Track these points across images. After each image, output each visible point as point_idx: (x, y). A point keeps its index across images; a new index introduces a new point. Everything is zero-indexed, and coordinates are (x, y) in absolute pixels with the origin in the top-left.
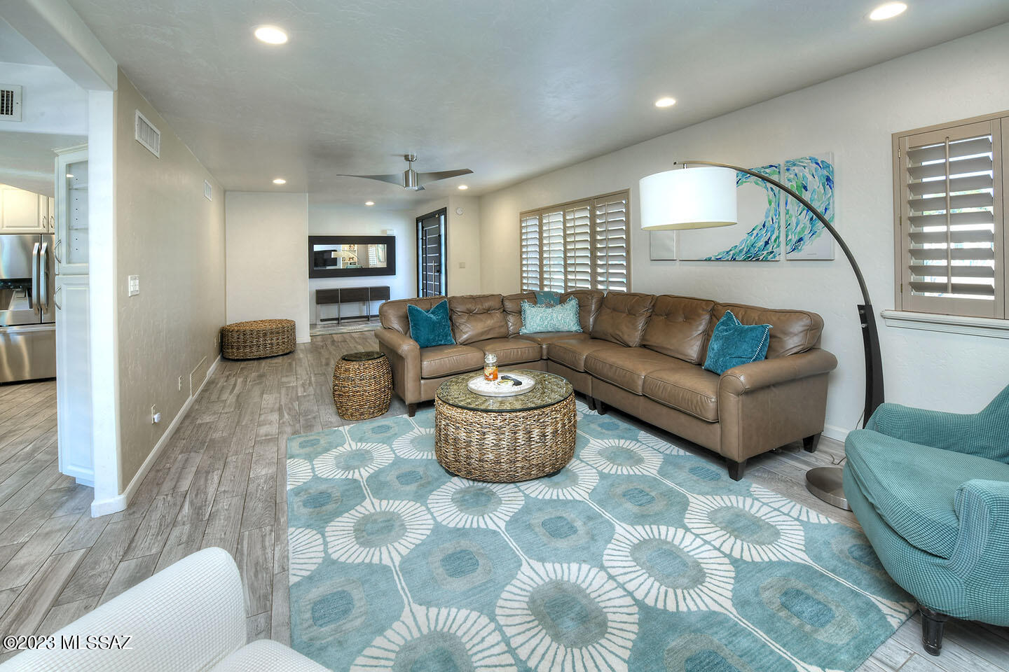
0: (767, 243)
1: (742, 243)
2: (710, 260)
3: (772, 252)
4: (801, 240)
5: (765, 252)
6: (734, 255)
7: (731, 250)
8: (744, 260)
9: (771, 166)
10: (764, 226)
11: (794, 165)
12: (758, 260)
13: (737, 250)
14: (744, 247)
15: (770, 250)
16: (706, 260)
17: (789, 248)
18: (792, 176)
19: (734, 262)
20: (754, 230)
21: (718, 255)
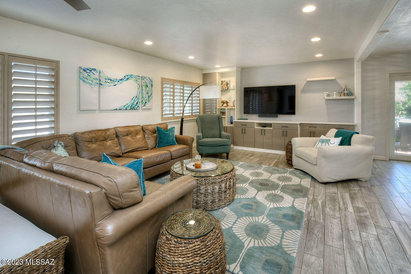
0: (137, 103)
1: (129, 103)
2: (116, 110)
3: (139, 106)
4: (146, 103)
5: (137, 106)
6: (126, 107)
7: (125, 106)
8: (130, 109)
9: (139, 76)
10: (136, 97)
11: (145, 78)
12: (134, 109)
13: (128, 105)
14: (130, 104)
15: (138, 106)
16: (115, 110)
17: (143, 105)
18: (144, 82)
19: (126, 110)
20: (133, 98)
21: (120, 107)
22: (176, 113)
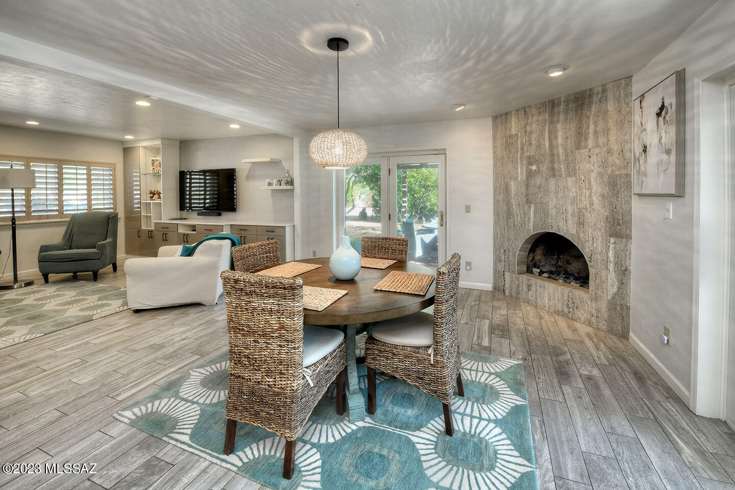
22: (33, 211)
